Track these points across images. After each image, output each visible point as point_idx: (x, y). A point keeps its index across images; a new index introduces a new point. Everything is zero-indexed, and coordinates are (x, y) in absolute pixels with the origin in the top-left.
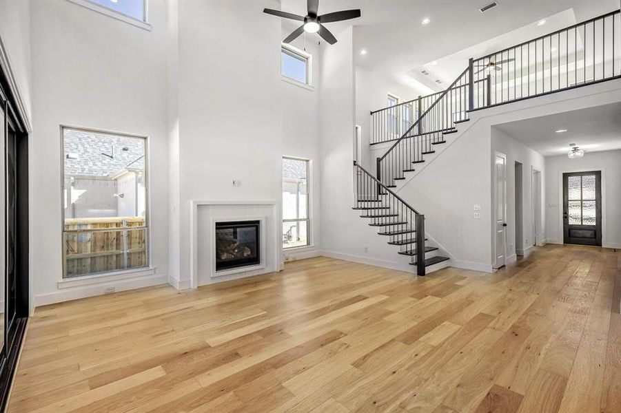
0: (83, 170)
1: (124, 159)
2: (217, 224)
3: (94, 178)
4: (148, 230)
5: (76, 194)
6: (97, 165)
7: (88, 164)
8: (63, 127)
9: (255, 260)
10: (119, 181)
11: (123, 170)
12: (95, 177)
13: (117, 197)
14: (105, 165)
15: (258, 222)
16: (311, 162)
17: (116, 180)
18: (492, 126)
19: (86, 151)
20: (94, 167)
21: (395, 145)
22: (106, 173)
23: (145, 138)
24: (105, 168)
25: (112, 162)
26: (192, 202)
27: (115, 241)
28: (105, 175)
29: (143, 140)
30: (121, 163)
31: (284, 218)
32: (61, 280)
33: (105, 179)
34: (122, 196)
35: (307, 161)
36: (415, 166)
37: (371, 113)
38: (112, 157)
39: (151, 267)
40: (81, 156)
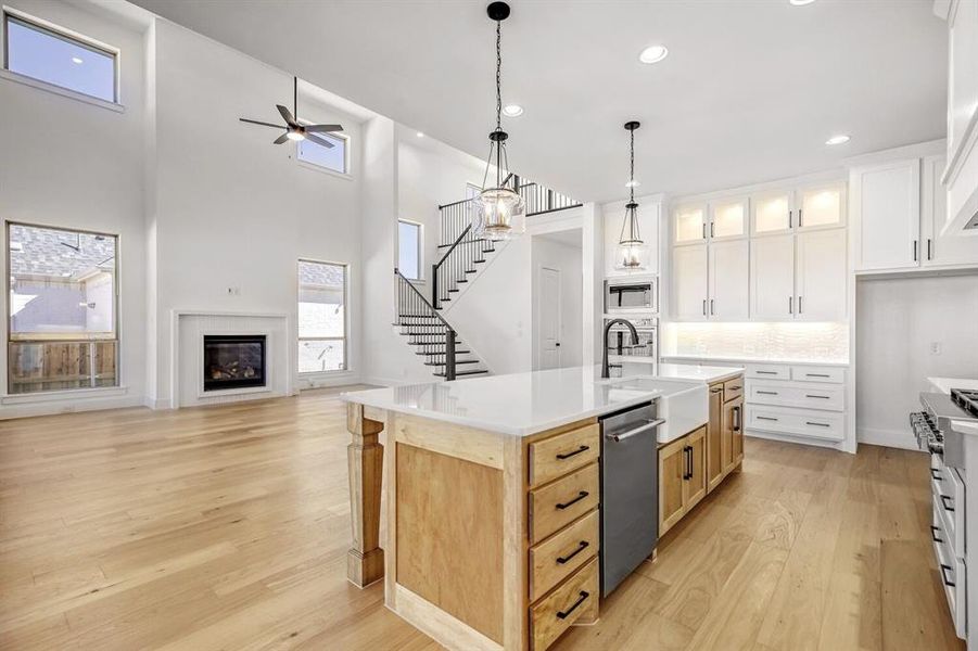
0: (30, 266)
1: (97, 252)
2: (206, 337)
3: (48, 280)
4: (119, 344)
5: (19, 302)
6: (52, 260)
7: (37, 259)
8: (8, 223)
9: (259, 380)
10: (89, 285)
11: (93, 270)
12: (49, 277)
13: (84, 308)
14: (64, 260)
15: (264, 337)
16: (349, 267)
17: (84, 282)
18: (533, 236)
19: (34, 239)
20: (48, 264)
21: (450, 251)
22: (67, 271)
23: (116, 236)
24: (66, 264)
25: (77, 257)
26: (172, 312)
27: (78, 363)
28: (66, 275)
29: (113, 239)
30: (91, 257)
31: (300, 336)
32: (6, 395)
33: (67, 281)
34: (93, 305)
35: (344, 266)
36: (468, 276)
37: (441, 208)
38: (77, 249)
39: (122, 386)
40: (26, 247)
